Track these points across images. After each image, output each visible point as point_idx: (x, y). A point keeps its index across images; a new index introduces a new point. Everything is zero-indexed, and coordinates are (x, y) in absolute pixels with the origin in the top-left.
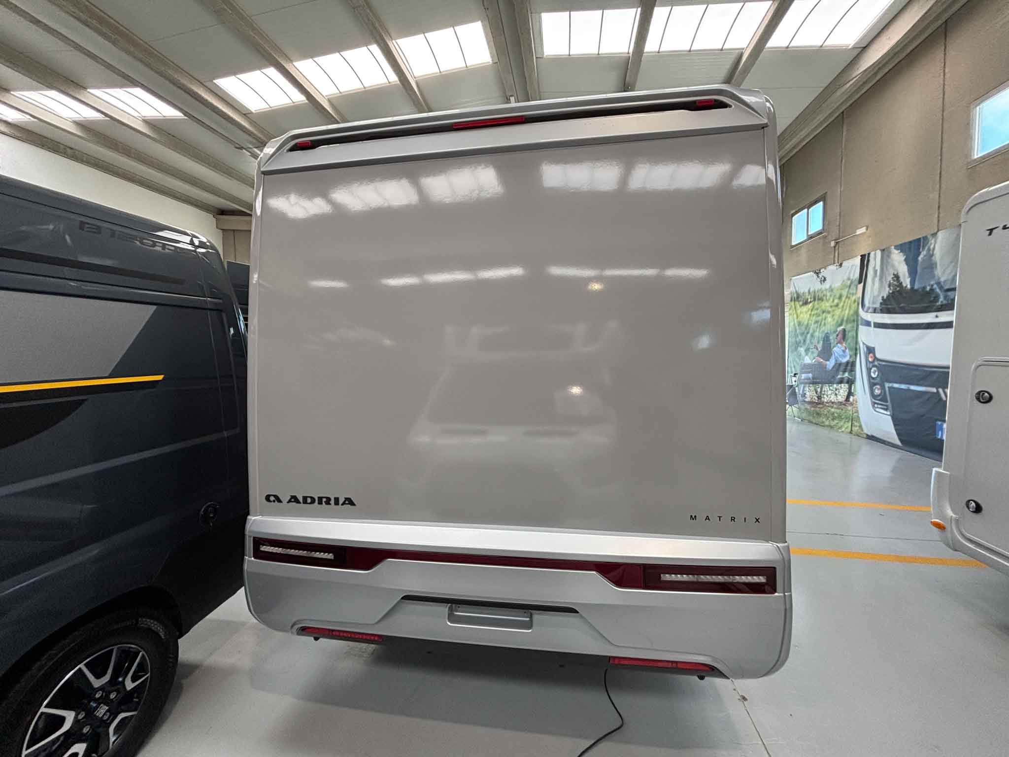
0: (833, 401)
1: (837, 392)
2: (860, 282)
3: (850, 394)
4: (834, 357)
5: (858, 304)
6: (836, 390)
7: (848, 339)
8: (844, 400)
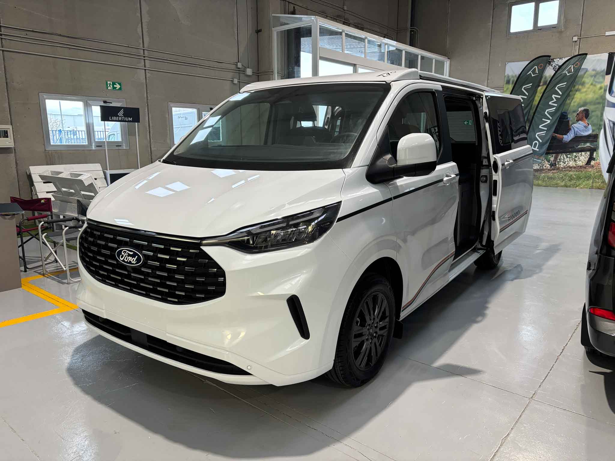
0: (572, 166)
1: (576, 159)
2: (608, 73)
3: (591, 158)
4: (573, 132)
5: (605, 90)
6: (576, 157)
7: (591, 117)
8: (584, 164)
